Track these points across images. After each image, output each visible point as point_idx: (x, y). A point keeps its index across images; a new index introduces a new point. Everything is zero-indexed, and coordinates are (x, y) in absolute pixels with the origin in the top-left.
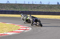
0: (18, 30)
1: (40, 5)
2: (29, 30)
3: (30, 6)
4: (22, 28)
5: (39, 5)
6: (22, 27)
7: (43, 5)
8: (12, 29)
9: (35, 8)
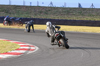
0: (16, 50)
1: (51, 7)
2: (34, 50)
3: (33, 10)
4: (22, 48)
5: (49, 7)
6: (22, 46)
7: (54, 8)
8: (5, 49)
9: (41, 12)
